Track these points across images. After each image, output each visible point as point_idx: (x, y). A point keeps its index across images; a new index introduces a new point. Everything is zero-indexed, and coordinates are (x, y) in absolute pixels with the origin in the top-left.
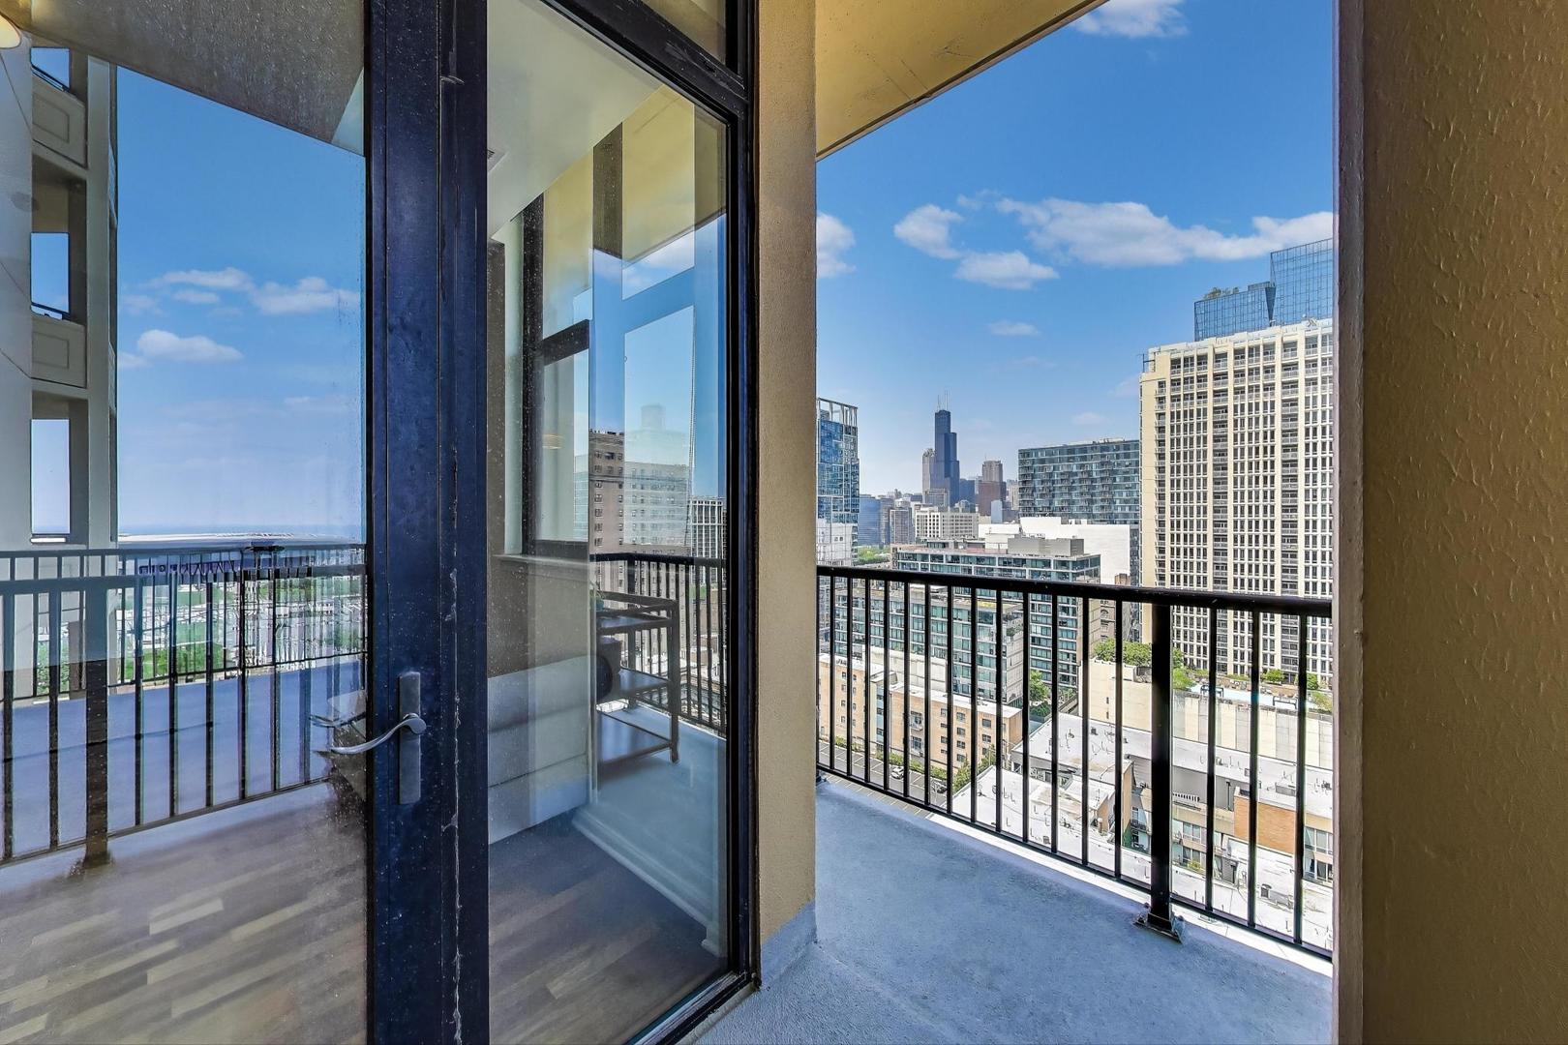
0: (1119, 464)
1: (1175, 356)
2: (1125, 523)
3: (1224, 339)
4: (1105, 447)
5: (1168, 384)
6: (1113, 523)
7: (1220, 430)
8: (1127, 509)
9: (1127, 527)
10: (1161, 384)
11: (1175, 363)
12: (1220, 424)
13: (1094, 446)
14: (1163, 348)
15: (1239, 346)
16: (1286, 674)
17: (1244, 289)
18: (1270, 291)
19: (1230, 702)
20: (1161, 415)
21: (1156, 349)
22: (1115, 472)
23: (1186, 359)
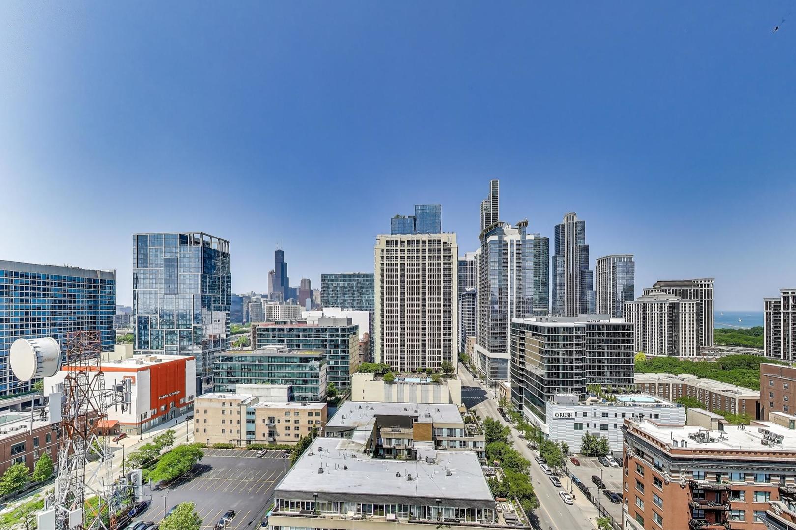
0: (364, 284)
1: (388, 240)
2: (367, 310)
3: (403, 235)
4: (359, 276)
5: (385, 251)
6: (362, 310)
7: (402, 272)
8: (367, 304)
9: (367, 312)
10: (383, 251)
11: (387, 242)
12: (403, 270)
13: (354, 275)
14: (383, 235)
15: (409, 239)
16: (423, 369)
17: (407, 217)
18: (415, 220)
19: (407, 384)
20: (382, 264)
21: (380, 235)
22: (362, 287)
23: (391, 241)
